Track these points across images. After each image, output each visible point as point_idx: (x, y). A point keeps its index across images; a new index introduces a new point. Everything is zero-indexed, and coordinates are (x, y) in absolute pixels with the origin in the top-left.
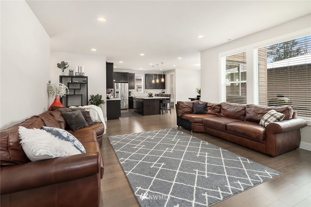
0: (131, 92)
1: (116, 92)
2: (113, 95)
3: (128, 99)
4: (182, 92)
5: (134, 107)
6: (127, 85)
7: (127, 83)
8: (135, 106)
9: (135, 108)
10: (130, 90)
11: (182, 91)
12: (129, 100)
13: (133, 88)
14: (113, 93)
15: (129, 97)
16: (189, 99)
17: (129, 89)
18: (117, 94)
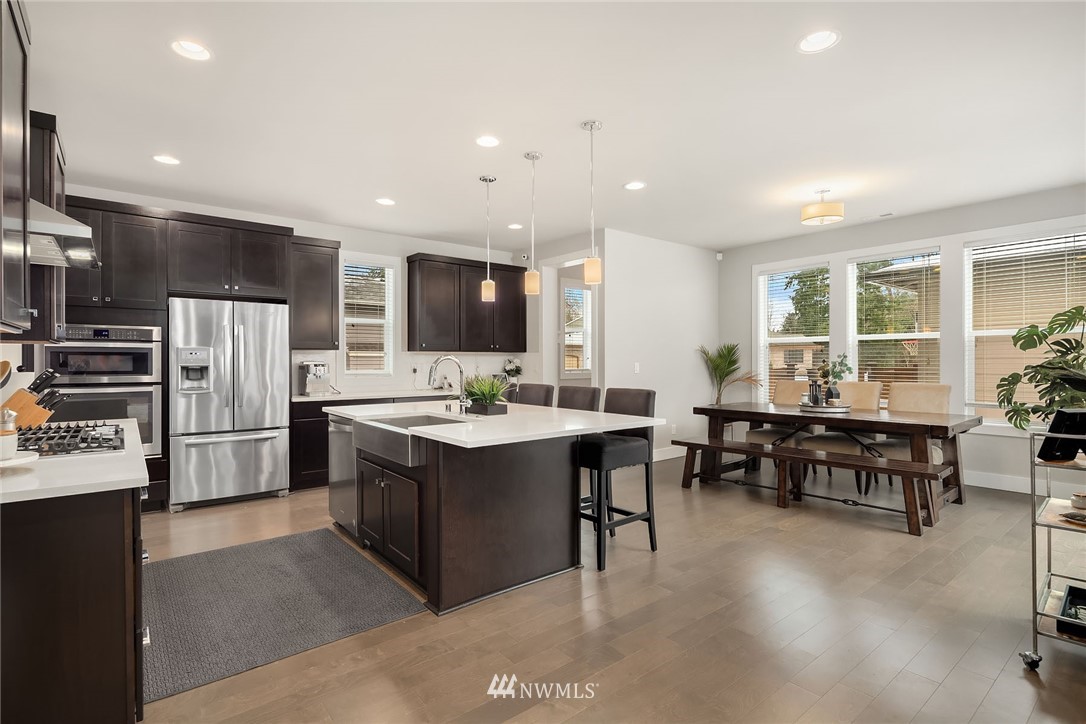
0: (313, 369)
1: (183, 368)
2: (157, 391)
3: (284, 420)
4: (637, 370)
5: (335, 474)
6: (279, 317)
7: (283, 302)
8: (340, 463)
9: (343, 484)
10: (301, 358)
11: (637, 365)
12: (292, 427)
13: (329, 342)
14: (156, 376)
15: (292, 404)
16: (697, 411)
17: (296, 345)
18: (188, 384)
